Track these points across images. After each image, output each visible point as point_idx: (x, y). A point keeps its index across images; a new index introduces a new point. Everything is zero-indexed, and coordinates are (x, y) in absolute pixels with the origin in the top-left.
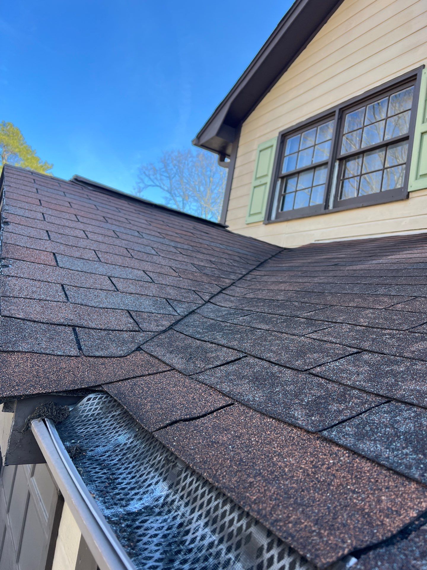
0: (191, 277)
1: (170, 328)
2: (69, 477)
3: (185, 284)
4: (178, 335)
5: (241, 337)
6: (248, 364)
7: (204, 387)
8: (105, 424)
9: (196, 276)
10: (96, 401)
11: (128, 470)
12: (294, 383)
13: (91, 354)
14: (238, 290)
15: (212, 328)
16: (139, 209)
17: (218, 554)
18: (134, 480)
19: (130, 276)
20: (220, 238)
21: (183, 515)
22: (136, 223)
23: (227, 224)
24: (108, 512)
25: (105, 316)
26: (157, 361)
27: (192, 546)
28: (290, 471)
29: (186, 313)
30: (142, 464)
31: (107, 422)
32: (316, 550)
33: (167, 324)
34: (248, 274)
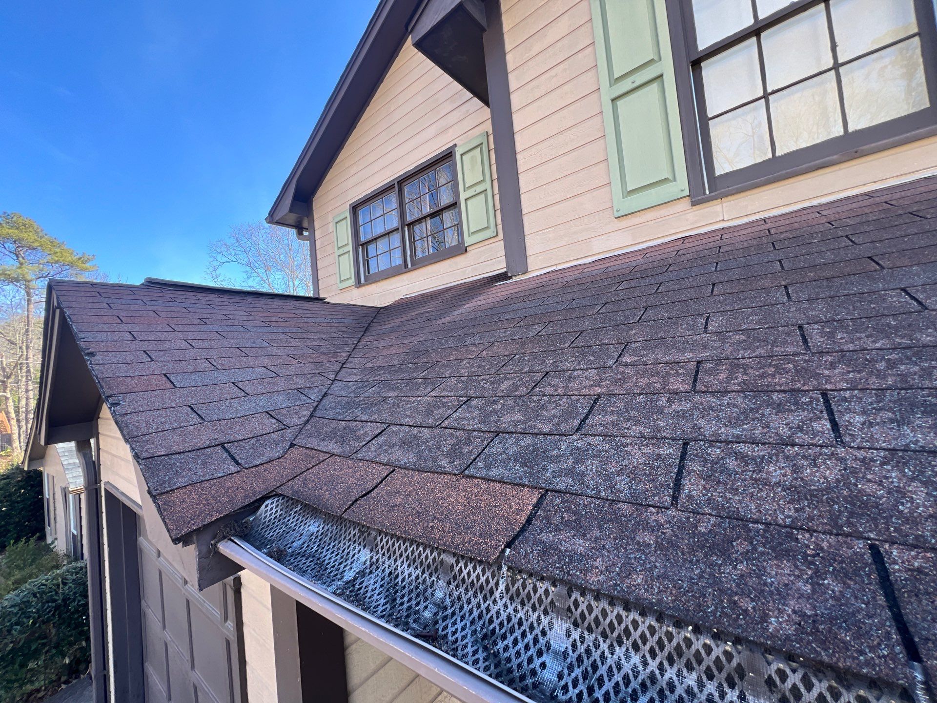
0: (311, 360)
1: (312, 416)
2: (285, 578)
3: (308, 369)
4: (322, 421)
5: (378, 408)
6: (393, 432)
7: (366, 464)
8: (291, 521)
9: (315, 358)
10: (274, 505)
11: (330, 551)
12: (433, 438)
13: (251, 465)
14: (357, 361)
15: (349, 405)
16: (233, 300)
17: (424, 581)
18: (339, 557)
19: (254, 377)
20: (323, 313)
21: (389, 566)
22: (237, 317)
23: (321, 296)
24: (331, 589)
25: (247, 424)
26: (314, 452)
27: (404, 583)
28: (453, 507)
29: (320, 397)
30: (340, 542)
31: (292, 520)
32: (487, 553)
33: (307, 413)
34: (358, 342)
